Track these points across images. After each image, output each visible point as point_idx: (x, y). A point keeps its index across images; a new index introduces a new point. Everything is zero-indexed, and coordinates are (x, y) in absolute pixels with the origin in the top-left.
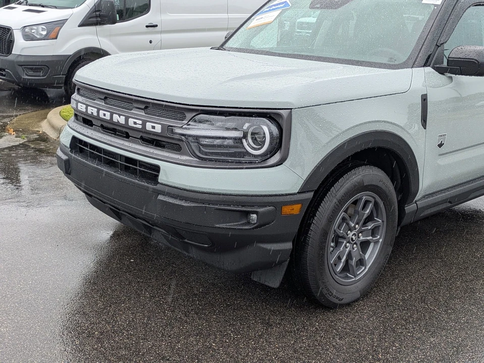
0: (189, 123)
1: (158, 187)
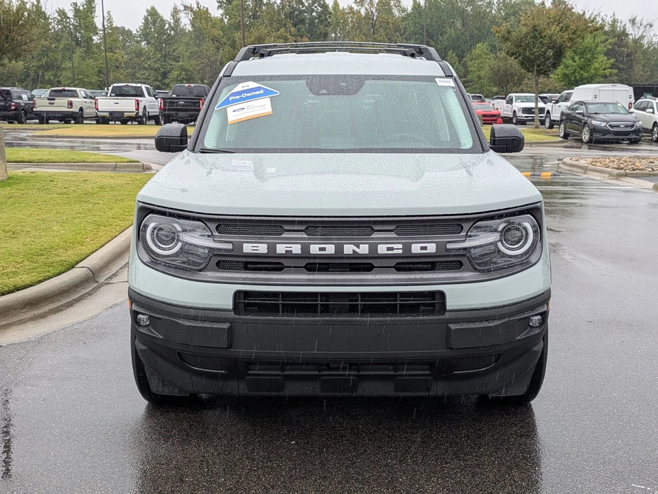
0: (469, 234)
1: (447, 315)
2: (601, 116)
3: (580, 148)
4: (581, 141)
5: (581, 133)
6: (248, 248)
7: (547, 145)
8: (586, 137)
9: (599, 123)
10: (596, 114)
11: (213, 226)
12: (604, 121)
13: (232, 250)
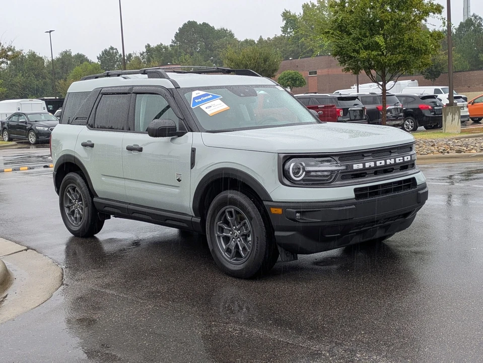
2: (41, 123)
3: (29, 148)
4: (29, 143)
5: (28, 137)
6: (355, 167)
7: (5, 148)
8: (32, 139)
9: (42, 128)
10: (36, 121)
11: (337, 158)
12: (46, 127)
13: (346, 169)
